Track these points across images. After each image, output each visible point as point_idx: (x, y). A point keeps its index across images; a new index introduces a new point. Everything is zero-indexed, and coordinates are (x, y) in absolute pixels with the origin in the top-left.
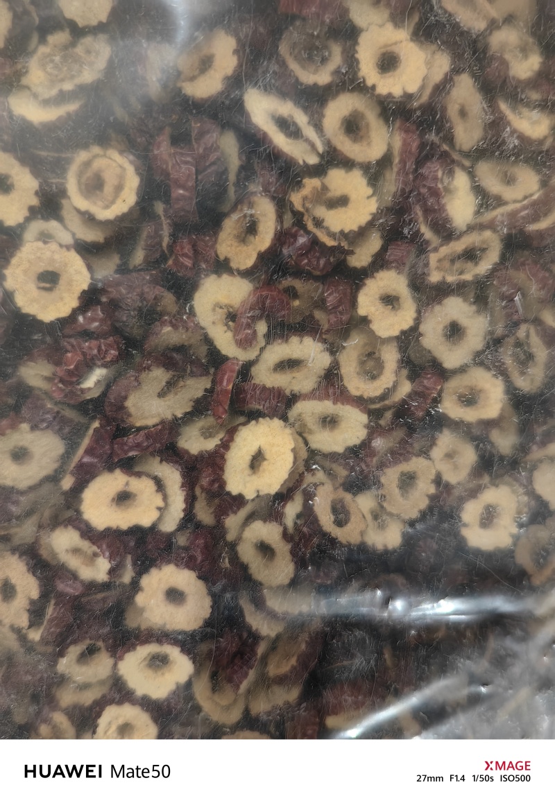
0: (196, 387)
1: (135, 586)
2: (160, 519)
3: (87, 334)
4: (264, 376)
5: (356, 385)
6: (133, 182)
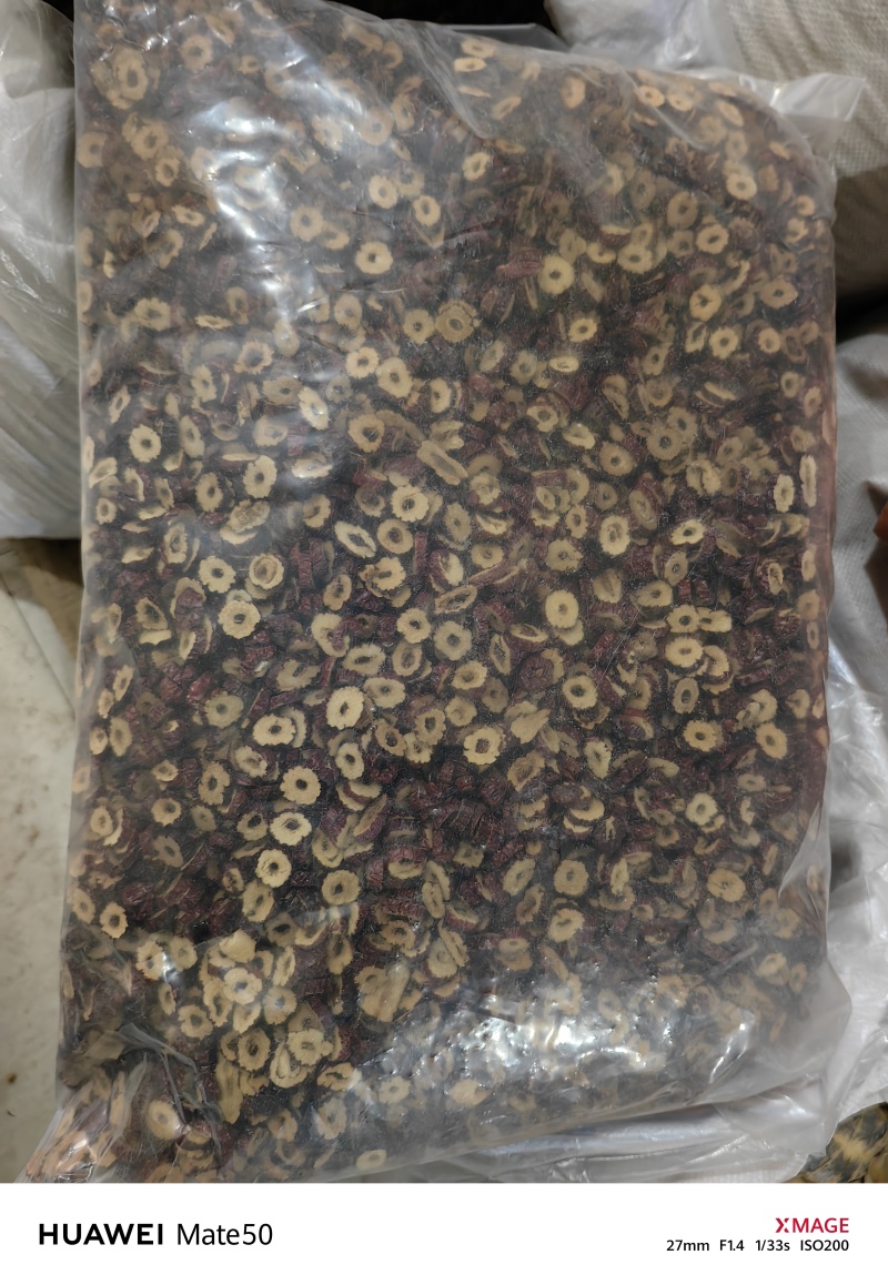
0: (312, 671)
1: (280, 780)
2: (293, 741)
3: (258, 645)
4: (349, 665)
5: (399, 670)
6: (281, 570)
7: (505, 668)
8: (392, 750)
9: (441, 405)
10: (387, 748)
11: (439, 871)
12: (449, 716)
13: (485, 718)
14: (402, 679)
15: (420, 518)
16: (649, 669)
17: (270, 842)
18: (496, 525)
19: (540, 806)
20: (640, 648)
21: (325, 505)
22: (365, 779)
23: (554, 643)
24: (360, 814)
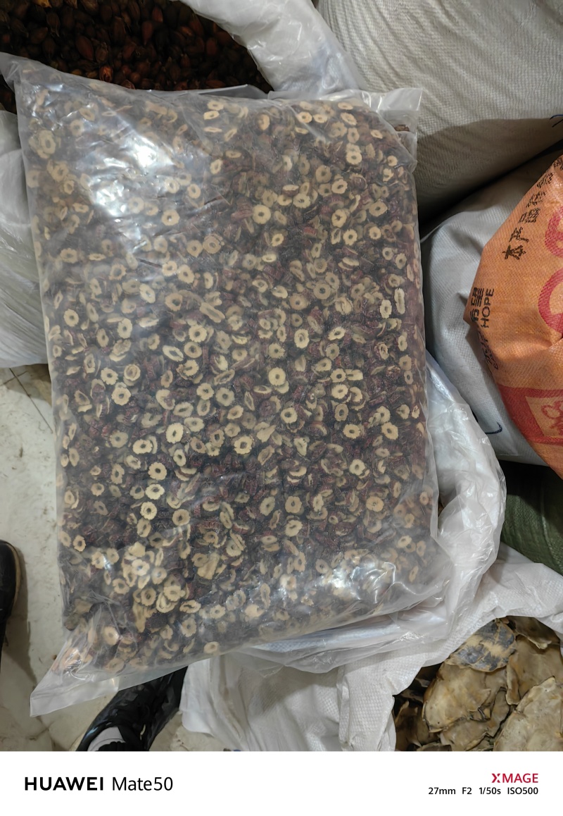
0: (158, 417)
1: (148, 469)
2: (152, 450)
3: (131, 407)
4: (176, 413)
5: (200, 413)
6: (139, 371)
7: (252, 408)
8: (199, 451)
9: (209, 284)
10: (196, 450)
11: (228, 506)
12: (226, 432)
13: (244, 432)
14: (201, 417)
15: (203, 340)
16: (323, 402)
17: (146, 499)
18: (242, 340)
19: (275, 471)
20: (318, 392)
21: (157, 338)
22: (188, 466)
23: (275, 393)
24: (188, 482)
